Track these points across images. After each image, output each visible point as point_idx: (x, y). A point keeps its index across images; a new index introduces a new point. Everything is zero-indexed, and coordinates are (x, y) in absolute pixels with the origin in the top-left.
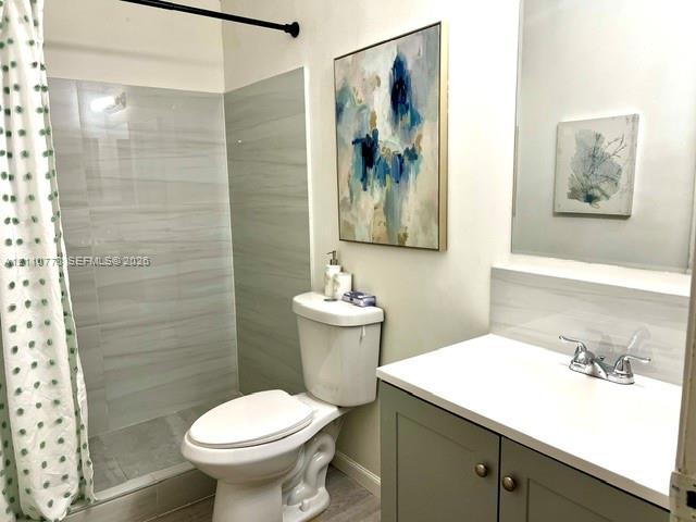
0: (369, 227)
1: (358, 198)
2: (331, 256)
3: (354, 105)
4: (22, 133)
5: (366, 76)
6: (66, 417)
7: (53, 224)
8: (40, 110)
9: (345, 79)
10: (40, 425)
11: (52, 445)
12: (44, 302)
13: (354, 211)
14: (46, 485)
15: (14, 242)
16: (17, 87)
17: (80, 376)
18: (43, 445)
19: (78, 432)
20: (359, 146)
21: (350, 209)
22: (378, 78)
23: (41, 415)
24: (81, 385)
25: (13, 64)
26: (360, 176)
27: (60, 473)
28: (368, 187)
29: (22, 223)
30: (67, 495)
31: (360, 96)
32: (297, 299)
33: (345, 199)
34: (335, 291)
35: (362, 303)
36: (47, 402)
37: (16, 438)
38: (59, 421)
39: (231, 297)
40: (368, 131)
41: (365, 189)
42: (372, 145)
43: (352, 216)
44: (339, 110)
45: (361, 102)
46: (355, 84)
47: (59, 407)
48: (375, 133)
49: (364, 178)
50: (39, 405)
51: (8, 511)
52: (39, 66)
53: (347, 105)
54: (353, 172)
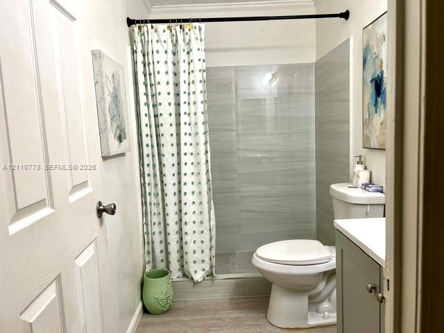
0: (377, 138)
1: (373, 119)
2: (358, 159)
3: (372, 57)
4: (194, 93)
5: (378, 36)
6: (205, 231)
7: (204, 136)
8: (201, 82)
9: (368, 41)
10: (194, 232)
11: (198, 243)
12: (199, 173)
13: (370, 128)
14: (195, 262)
15: (188, 144)
16: (193, 71)
17: (213, 212)
18: (195, 242)
19: (211, 240)
20: (374, 83)
21: (368, 126)
22: (384, 36)
23: (195, 227)
24: (213, 216)
25: (192, 61)
26: (374, 103)
27: (201, 258)
28: (378, 110)
29: (192, 135)
30: (204, 270)
31: (375, 50)
32: (333, 186)
33: (366, 120)
34: (357, 182)
35: (370, 189)
36: (198, 221)
37: (184, 236)
38: (202, 232)
39: (313, 187)
40: (378, 73)
41: (376, 112)
42: (380, 81)
43: (369, 131)
44: (365, 62)
45: (375, 53)
46: (373, 43)
47: (203, 225)
48: (382, 73)
49: (376, 104)
50: (194, 222)
51: (179, 270)
52: (202, 60)
53: (369, 58)
54: (370, 102)
